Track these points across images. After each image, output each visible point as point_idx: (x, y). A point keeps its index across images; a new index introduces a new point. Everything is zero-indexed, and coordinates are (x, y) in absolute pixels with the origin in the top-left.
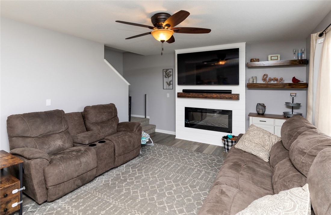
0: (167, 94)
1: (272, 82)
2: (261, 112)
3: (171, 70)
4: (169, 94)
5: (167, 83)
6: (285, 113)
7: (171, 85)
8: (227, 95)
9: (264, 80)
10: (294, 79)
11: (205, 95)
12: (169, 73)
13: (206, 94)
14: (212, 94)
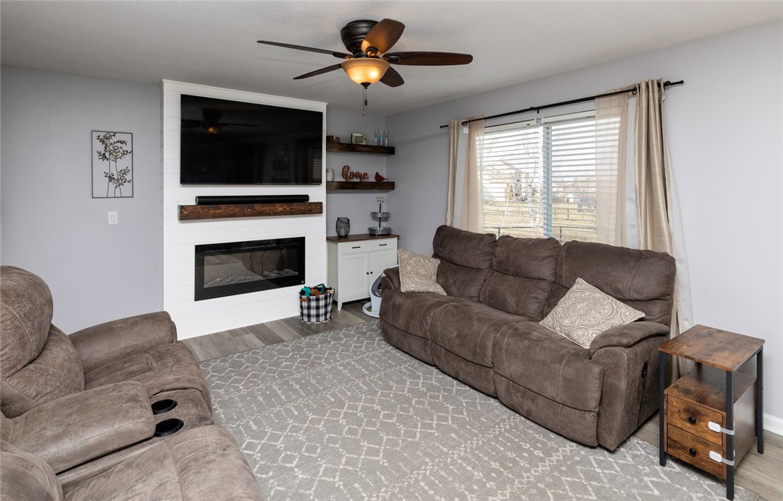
0: (110, 213)
1: (355, 180)
2: (343, 233)
3: (127, 138)
4: (115, 213)
5: (111, 178)
6: (370, 229)
7: (127, 186)
8: (301, 207)
9: (344, 175)
10: (378, 176)
11: (258, 207)
12: (119, 145)
13: (260, 205)
14: (273, 205)
